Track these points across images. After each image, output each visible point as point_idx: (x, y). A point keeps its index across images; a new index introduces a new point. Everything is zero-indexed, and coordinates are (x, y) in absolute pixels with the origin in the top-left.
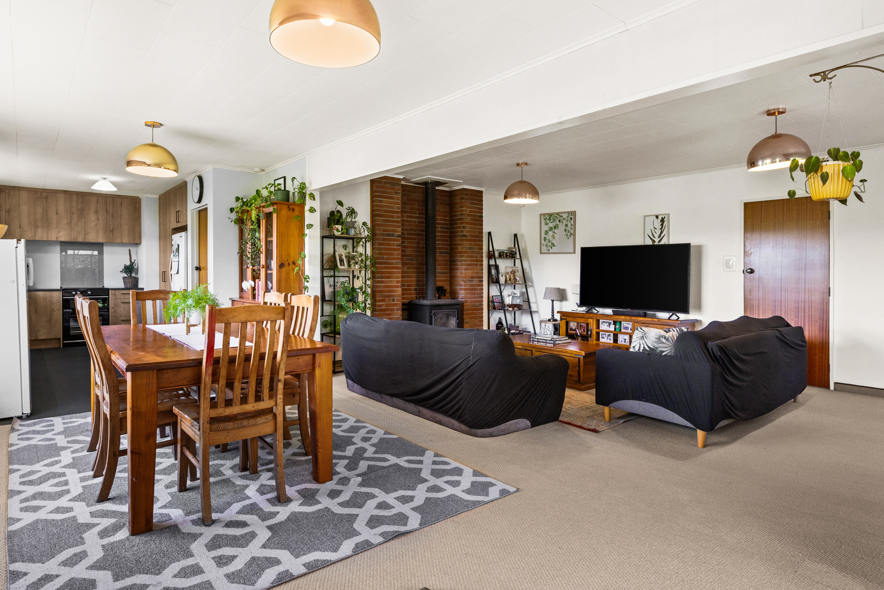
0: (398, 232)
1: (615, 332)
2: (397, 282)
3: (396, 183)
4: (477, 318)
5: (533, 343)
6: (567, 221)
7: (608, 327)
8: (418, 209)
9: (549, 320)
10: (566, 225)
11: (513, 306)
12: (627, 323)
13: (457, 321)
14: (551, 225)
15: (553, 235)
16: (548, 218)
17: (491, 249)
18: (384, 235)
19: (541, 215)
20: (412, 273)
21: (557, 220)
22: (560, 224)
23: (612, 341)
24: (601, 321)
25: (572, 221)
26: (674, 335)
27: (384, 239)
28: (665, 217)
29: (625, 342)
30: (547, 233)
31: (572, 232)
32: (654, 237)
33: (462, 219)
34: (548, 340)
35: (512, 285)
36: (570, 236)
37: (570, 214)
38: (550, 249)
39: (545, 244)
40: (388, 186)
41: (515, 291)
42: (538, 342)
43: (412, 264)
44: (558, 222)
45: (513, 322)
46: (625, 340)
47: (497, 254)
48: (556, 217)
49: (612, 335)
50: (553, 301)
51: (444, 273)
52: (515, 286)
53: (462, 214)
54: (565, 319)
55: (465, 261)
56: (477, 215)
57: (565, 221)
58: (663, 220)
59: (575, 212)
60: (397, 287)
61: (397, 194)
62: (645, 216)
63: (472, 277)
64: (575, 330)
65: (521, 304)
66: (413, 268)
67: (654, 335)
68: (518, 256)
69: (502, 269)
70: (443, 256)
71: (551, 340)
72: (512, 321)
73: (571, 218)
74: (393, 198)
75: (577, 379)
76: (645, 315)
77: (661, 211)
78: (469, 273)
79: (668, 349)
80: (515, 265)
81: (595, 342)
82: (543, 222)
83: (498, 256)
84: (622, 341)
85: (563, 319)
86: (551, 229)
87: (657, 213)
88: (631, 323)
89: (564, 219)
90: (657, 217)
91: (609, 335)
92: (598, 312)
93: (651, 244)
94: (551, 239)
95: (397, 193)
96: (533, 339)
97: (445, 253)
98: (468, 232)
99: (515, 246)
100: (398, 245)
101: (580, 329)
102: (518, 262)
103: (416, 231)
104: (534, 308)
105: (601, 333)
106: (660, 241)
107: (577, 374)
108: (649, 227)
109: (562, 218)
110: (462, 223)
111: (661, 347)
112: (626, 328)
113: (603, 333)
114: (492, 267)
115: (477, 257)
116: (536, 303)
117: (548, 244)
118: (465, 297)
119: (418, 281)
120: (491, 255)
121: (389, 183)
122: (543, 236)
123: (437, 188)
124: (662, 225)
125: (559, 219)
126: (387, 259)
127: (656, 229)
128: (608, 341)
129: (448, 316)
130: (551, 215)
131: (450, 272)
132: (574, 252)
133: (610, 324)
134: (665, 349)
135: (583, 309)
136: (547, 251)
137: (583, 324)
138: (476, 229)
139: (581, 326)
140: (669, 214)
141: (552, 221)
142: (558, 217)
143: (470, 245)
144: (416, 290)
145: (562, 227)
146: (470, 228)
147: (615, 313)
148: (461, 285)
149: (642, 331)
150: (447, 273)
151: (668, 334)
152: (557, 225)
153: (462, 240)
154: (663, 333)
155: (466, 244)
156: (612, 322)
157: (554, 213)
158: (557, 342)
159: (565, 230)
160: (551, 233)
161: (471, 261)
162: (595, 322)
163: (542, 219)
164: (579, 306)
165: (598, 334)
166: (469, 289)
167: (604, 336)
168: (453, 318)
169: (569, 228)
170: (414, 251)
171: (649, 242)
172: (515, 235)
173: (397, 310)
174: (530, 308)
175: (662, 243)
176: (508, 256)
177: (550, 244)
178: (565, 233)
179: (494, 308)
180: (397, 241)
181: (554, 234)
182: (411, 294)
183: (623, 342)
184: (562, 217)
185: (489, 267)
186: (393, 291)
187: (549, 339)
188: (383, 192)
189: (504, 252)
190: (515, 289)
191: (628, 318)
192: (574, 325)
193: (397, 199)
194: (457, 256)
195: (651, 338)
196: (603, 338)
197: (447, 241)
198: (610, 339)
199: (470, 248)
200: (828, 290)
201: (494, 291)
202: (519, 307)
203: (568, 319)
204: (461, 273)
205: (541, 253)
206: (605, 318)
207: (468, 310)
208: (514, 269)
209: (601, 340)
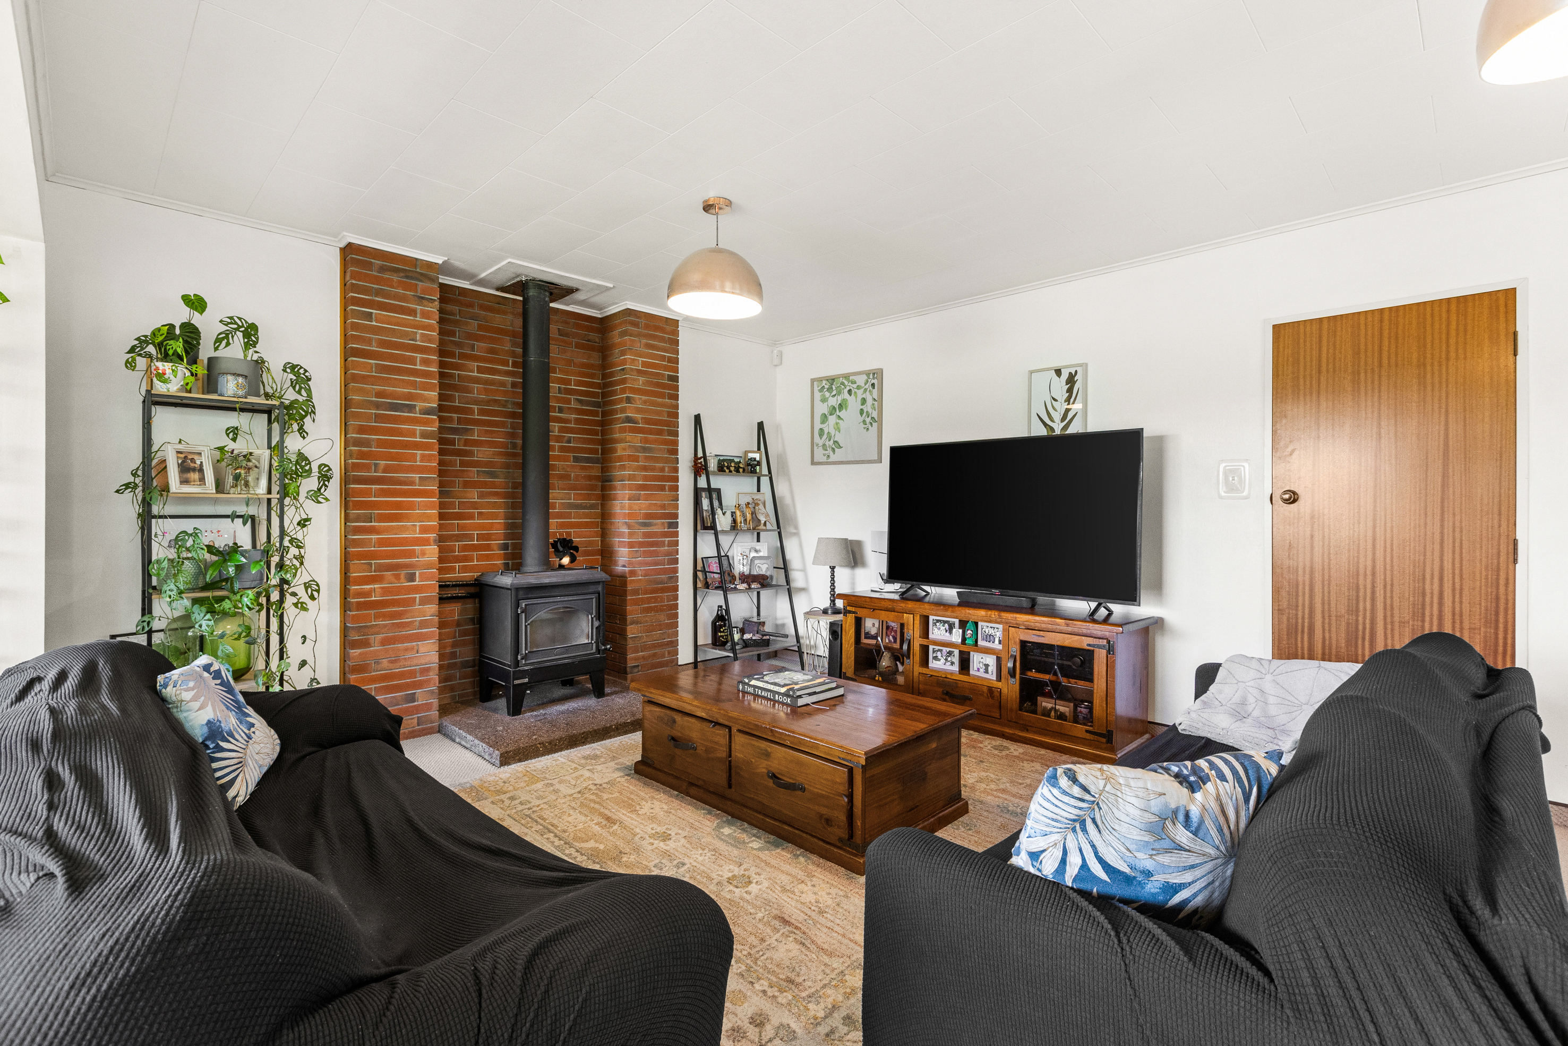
0: (425, 399)
1: (964, 648)
2: (424, 530)
3: (422, 274)
4: (661, 610)
5: (743, 696)
6: (866, 390)
7: (948, 634)
8: (514, 354)
9: (825, 612)
10: (864, 401)
11: (748, 579)
12: (990, 625)
13: (596, 624)
14: (833, 402)
15: (837, 424)
16: (827, 387)
17: (700, 454)
18: (378, 406)
19: (813, 381)
20: (494, 506)
21: (846, 391)
22: (851, 400)
23: (956, 668)
24: (931, 618)
25: (875, 392)
26: (1225, 799)
27: (378, 418)
28: (1076, 372)
29: (986, 671)
30: (824, 418)
31: (875, 414)
32: (1052, 420)
33: (624, 381)
34: (779, 693)
35: (753, 534)
36: (871, 424)
37: (871, 376)
38: (831, 453)
39: (821, 442)
40: (395, 278)
41: (758, 546)
42: (756, 696)
43: (493, 485)
44: (846, 395)
45: (755, 614)
46: (987, 666)
47: (713, 465)
48: (843, 384)
49: (956, 652)
50: (833, 568)
51: (585, 508)
52: (758, 534)
53: (623, 369)
54: (854, 613)
55: (631, 478)
56: (663, 375)
57: (860, 392)
58: (1071, 380)
59: (882, 370)
60: (425, 542)
61: (425, 302)
62: (1031, 372)
63: (649, 516)
64: (875, 637)
65: (768, 574)
66: (496, 494)
67: (1135, 813)
68: (765, 471)
69: (729, 499)
70: (583, 468)
71: (786, 695)
72: (752, 611)
73: (873, 385)
74: (413, 312)
75: (842, 833)
76: (1032, 609)
77: (1066, 360)
78: (642, 506)
79: (1198, 872)
80: (759, 490)
81: (918, 669)
82: (818, 395)
83: (716, 469)
84: (978, 670)
85: (850, 612)
86: (833, 410)
87: (1057, 365)
88: (1001, 626)
89: (859, 387)
90: (1058, 372)
91: (950, 653)
92: (928, 593)
93: (1046, 434)
94: (832, 432)
95: (423, 298)
96: (744, 688)
97: (587, 460)
98: (639, 410)
99: (759, 449)
100: (424, 435)
101: (887, 635)
102: (765, 481)
103: (505, 406)
104: (798, 580)
105: (931, 647)
106: (1066, 427)
107: (842, 817)
108: (1041, 396)
109: (855, 386)
110: (623, 391)
111: (1165, 868)
112: (990, 638)
113: (937, 648)
114: (703, 494)
115: (662, 470)
116: (804, 570)
117: (827, 443)
118: (630, 563)
119: (508, 526)
120: (700, 467)
121: (396, 270)
122: (818, 425)
123: (552, 305)
124: (1070, 391)
125: (848, 388)
126: (387, 469)
127: (1055, 400)
128: (948, 667)
129: (569, 613)
130: (833, 380)
131: (602, 505)
132: (880, 460)
133: (951, 627)
134: (1187, 877)
135: (893, 590)
136: (824, 459)
137: (893, 624)
138: (662, 405)
139: (888, 627)
140: (1087, 364)
141: (834, 393)
142: (846, 383)
143: (646, 441)
144: (505, 547)
145: (854, 404)
146: (645, 402)
147: (964, 603)
148: (621, 535)
149: (1076, 791)
150: (592, 507)
151: (1198, 796)
152: (844, 400)
153: (623, 430)
154: (1176, 794)
155: (636, 439)
156: (957, 621)
157: (839, 376)
158: (801, 702)
159: (862, 411)
160: (832, 419)
161: (646, 478)
162: (917, 622)
163: (816, 389)
164: (886, 582)
165: (925, 649)
166: (641, 544)
167: (939, 654)
168: (585, 617)
169: (868, 407)
170: (500, 454)
171: (1042, 431)
172: (761, 426)
173: (423, 601)
174: (788, 582)
175: (1071, 430)
176: (741, 470)
177: (832, 442)
178: (861, 419)
179: (707, 586)
180: (427, 423)
181: (840, 422)
182: (488, 558)
183: (982, 670)
184: (854, 382)
185: (697, 492)
186: (411, 554)
187: (783, 690)
188: (379, 293)
189: (733, 461)
190: (758, 540)
191: (994, 614)
192: (874, 625)
193: (425, 315)
194: (615, 467)
195: (1122, 828)
196: (936, 658)
197: (595, 433)
198: (952, 663)
199: (645, 450)
200: (1511, 547)
201: (707, 548)
202: (763, 581)
203: (861, 612)
204: (622, 508)
205: (813, 463)
206: (941, 613)
207: (636, 592)
208: (756, 497)
209: (933, 664)
